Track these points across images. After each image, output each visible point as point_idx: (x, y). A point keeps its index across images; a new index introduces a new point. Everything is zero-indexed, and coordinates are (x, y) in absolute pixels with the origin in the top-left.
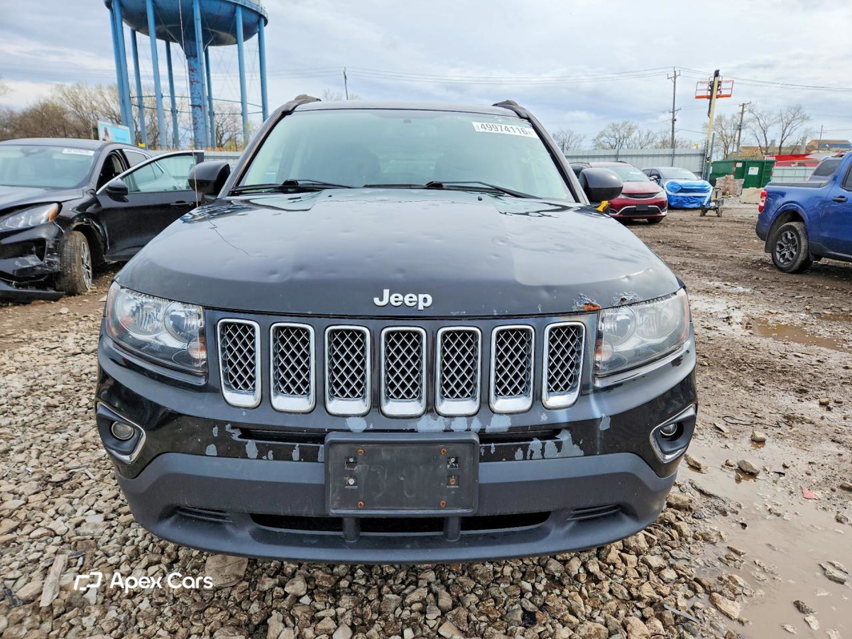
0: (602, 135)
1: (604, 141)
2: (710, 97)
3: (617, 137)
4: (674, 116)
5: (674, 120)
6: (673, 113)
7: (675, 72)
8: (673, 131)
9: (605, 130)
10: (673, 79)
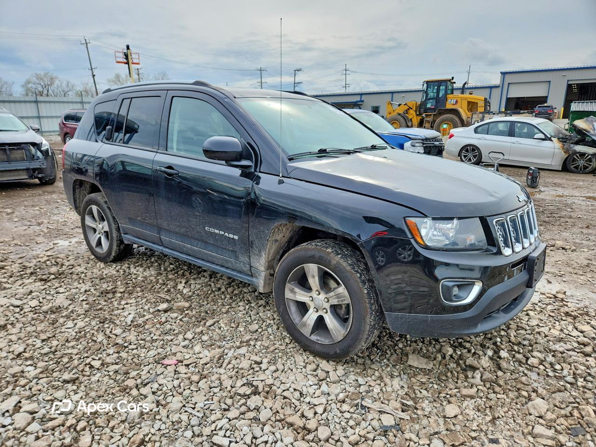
0: (28, 82)
1: (31, 87)
2: (127, 63)
3: (42, 84)
4: (93, 73)
5: (94, 76)
6: (92, 70)
7: (85, 40)
8: (95, 84)
9: (30, 78)
10: (85, 45)
